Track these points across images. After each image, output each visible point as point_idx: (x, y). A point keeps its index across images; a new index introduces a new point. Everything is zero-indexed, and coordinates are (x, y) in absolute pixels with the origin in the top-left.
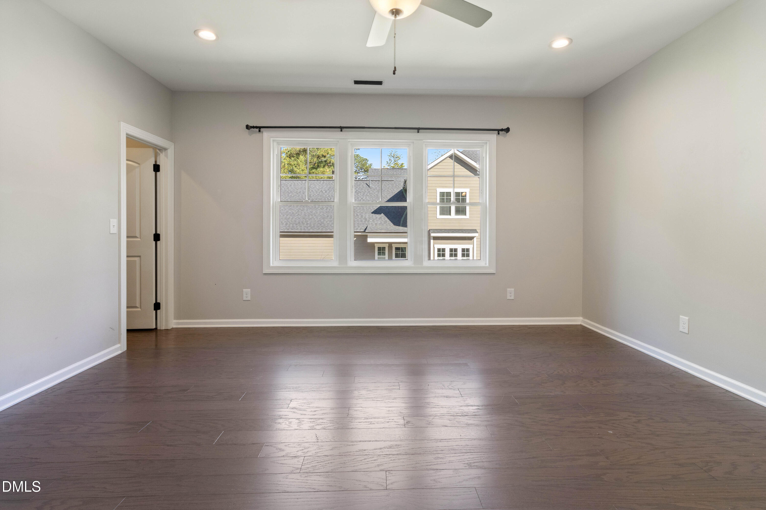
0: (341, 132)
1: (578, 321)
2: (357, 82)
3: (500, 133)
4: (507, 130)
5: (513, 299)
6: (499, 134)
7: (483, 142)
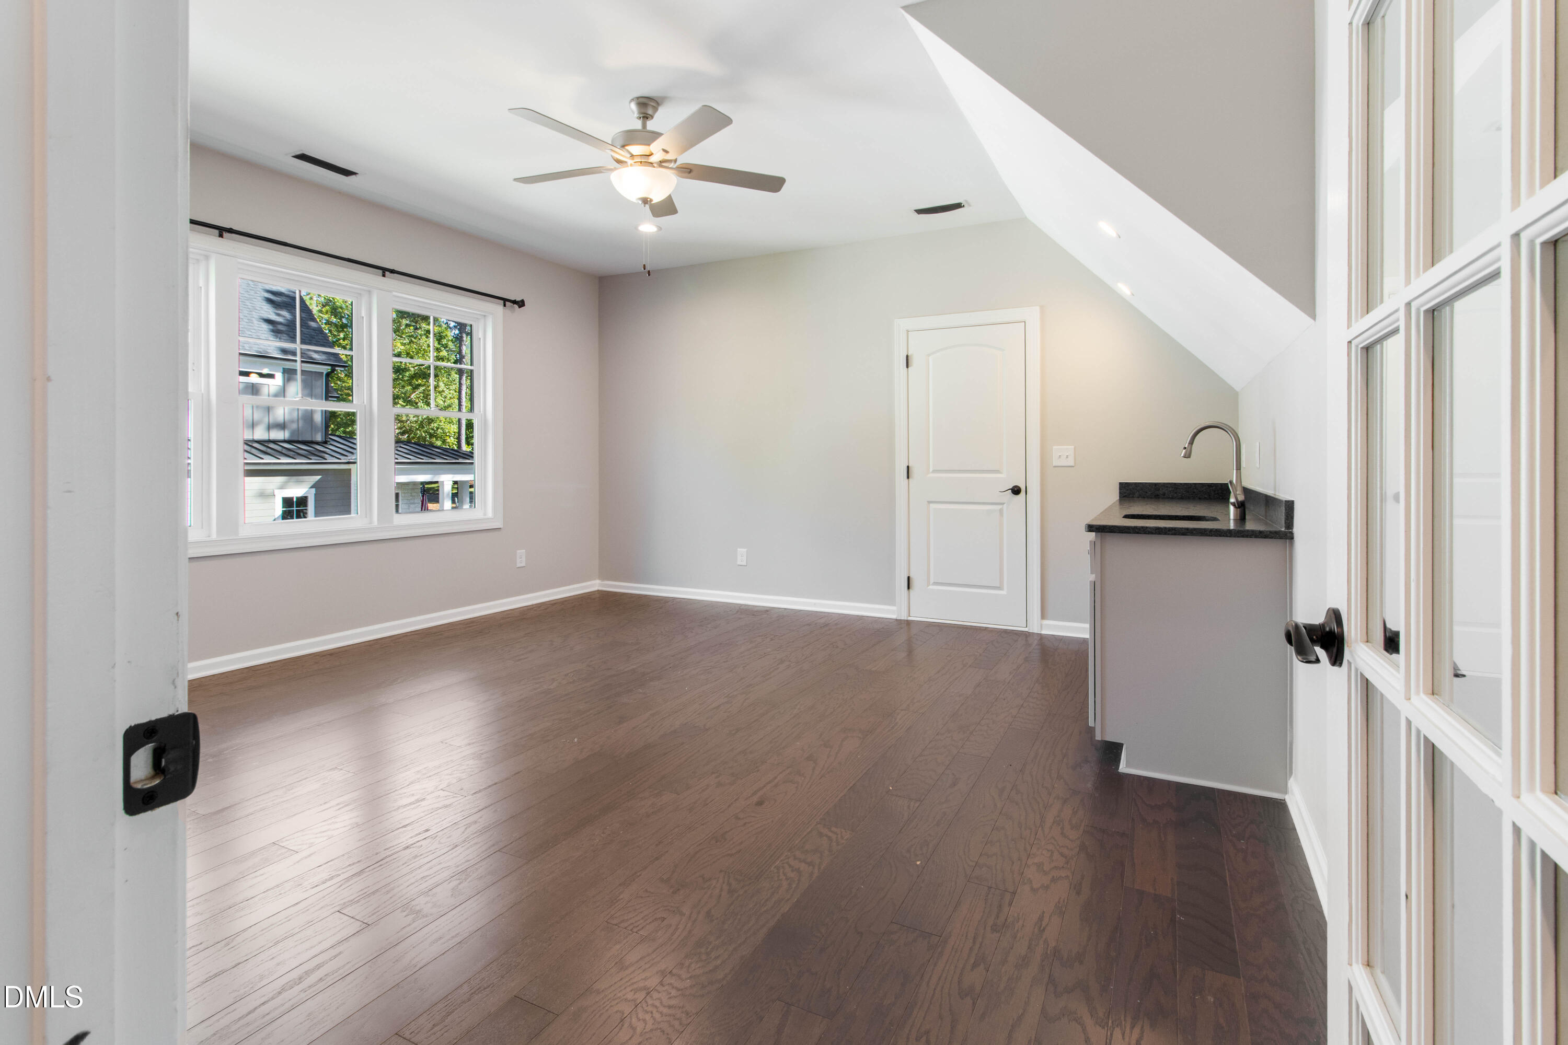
0: (221, 238)
1: (595, 585)
2: (303, 157)
3: (507, 305)
4: (521, 304)
5: (525, 565)
6: (505, 305)
7: (482, 313)
